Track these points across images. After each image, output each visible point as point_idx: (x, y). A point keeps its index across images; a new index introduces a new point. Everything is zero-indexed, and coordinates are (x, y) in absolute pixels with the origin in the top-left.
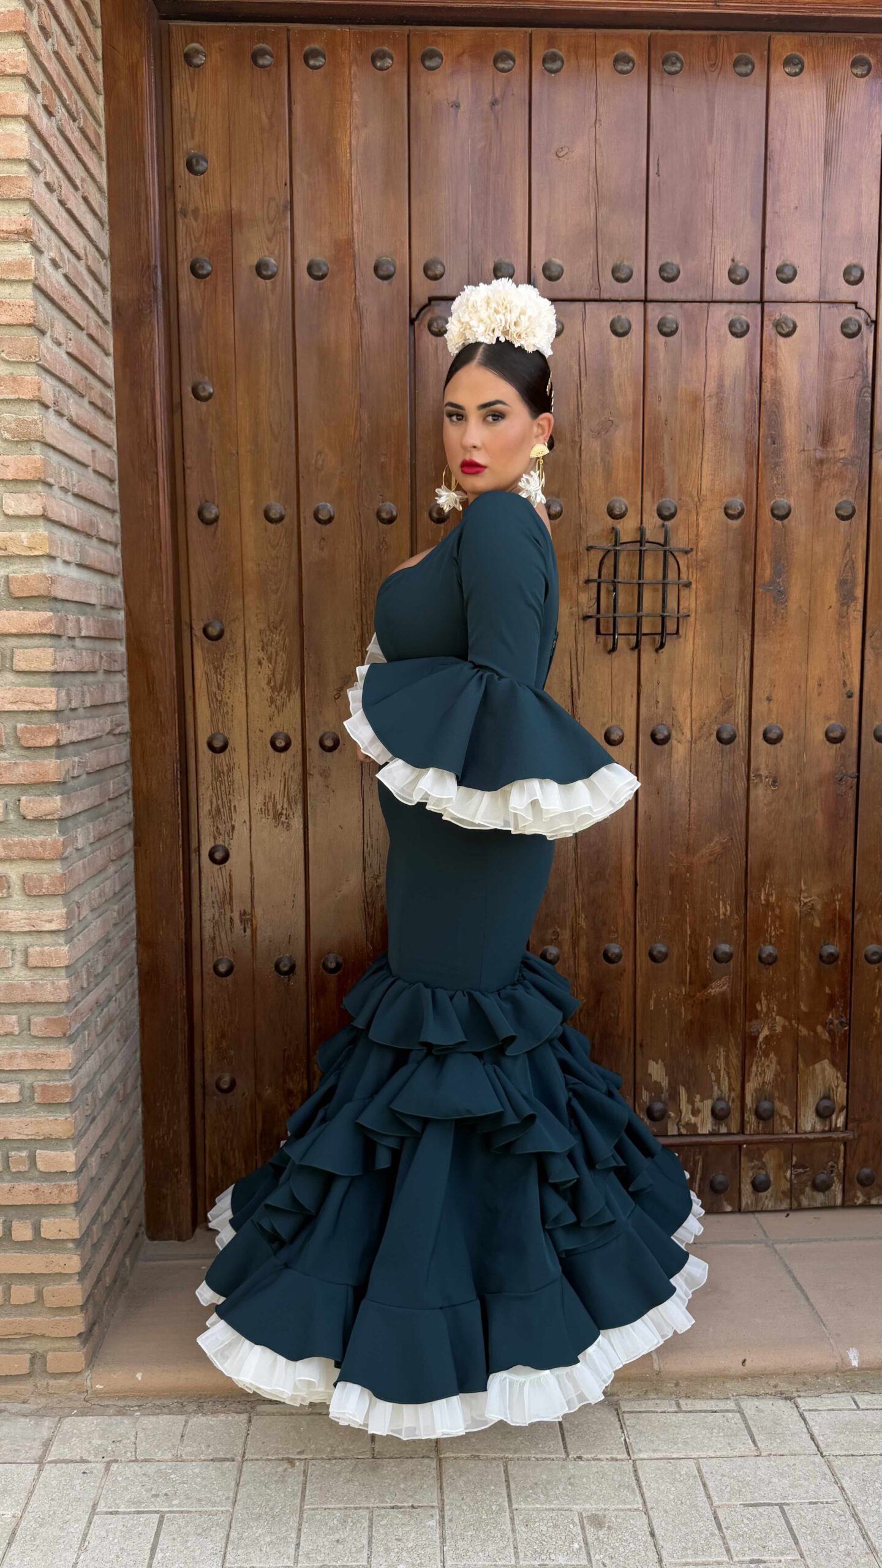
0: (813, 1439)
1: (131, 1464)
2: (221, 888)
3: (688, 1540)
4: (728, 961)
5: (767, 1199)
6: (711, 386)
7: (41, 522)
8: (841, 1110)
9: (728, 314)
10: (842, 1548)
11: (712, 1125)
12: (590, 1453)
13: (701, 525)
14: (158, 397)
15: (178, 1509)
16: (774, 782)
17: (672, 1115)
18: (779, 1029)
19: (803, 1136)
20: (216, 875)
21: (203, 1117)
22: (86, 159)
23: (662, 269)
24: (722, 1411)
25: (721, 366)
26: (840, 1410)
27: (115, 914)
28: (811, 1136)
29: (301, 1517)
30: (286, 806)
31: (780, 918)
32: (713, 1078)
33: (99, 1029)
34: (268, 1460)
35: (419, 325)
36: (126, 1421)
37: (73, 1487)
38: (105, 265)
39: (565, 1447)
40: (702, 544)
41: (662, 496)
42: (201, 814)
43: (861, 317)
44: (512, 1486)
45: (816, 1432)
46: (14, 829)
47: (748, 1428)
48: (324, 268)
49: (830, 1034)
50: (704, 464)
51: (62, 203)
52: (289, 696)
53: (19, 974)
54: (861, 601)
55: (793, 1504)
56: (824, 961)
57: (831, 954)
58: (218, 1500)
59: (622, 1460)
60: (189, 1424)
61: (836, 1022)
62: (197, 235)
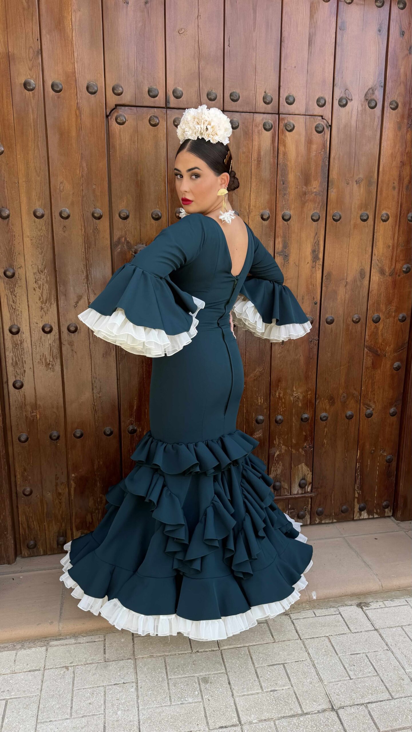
0: (297, 632)
2: (20, 401)
4: (262, 423)
6: (255, 155)
8: (309, 484)
9: (263, 120)
10: (308, 681)
12: (202, 649)
18: (283, 451)
19: (293, 496)
20: (17, 394)
21: (17, 507)
23: (231, 95)
25: (259, 146)
26: (308, 618)
28: (297, 496)
29: (73, 694)
30: (51, 360)
31: (285, 403)
34: (56, 668)
35: (111, 118)
39: (191, 647)
42: (8, 365)
43: (323, 123)
44: (168, 668)
45: (298, 629)
48: (60, 87)
49: (305, 452)
50: (251, 194)
52: (50, 306)
54: (322, 260)
55: (288, 663)
56: (303, 421)
57: (306, 418)
58: (33, 690)
60: (18, 655)
61: (308, 447)
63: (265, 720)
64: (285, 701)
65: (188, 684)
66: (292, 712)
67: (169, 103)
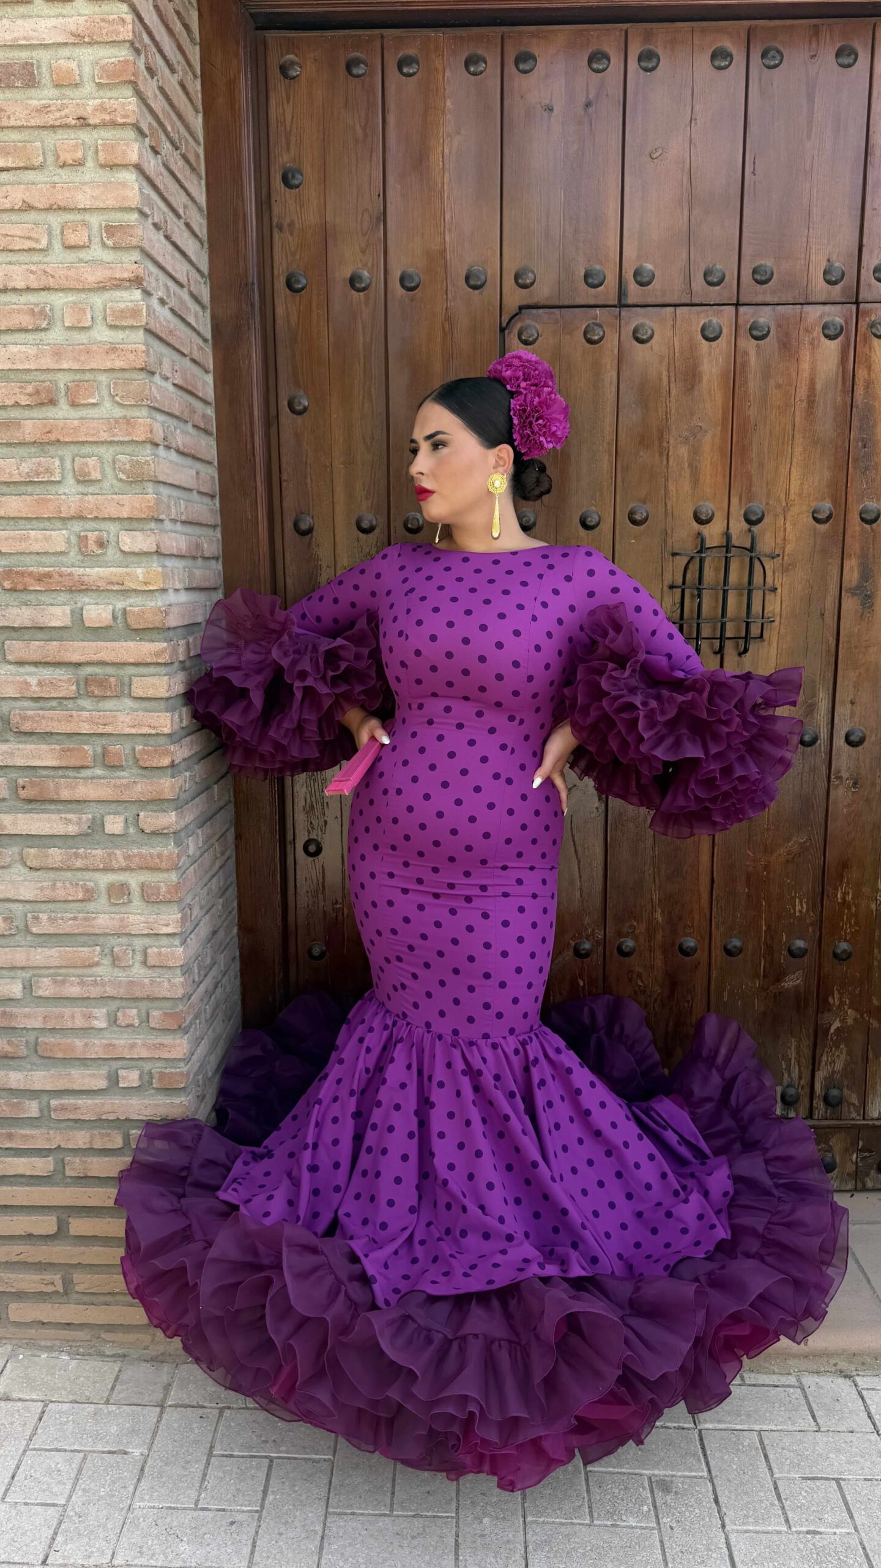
0: (870, 1417)
1: (242, 1411)
2: (315, 880)
3: (749, 1508)
4: (803, 956)
6: (803, 389)
7: (155, 558)
9: (821, 317)
13: (788, 529)
14: (256, 413)
15: (286, 1455)
16: (855, 784)
18: (850, 1021)
19: (871, 1123)
20: (310, 866)
22: (187, 185)
23: (755, 271)
24: (783, 1386)
25: (813, 370)
27: (220, 908)
31: (856, 916)
32: (784, 1066)
33: (208, 1016)
35: (509, 333)
38: (205, 283)
40: (789, 548)
41: (749, 500)
42: (296, 811)
45: (873, 1411)
46: (134, 842)
48: (417, 279)
50: (793, 469)
51: (167, 237)
53: (138, 971)
55: (849, 1479)
59: (688, 1429)
62: (293, 249)
64: (839, 1559)
67: (626, 295)
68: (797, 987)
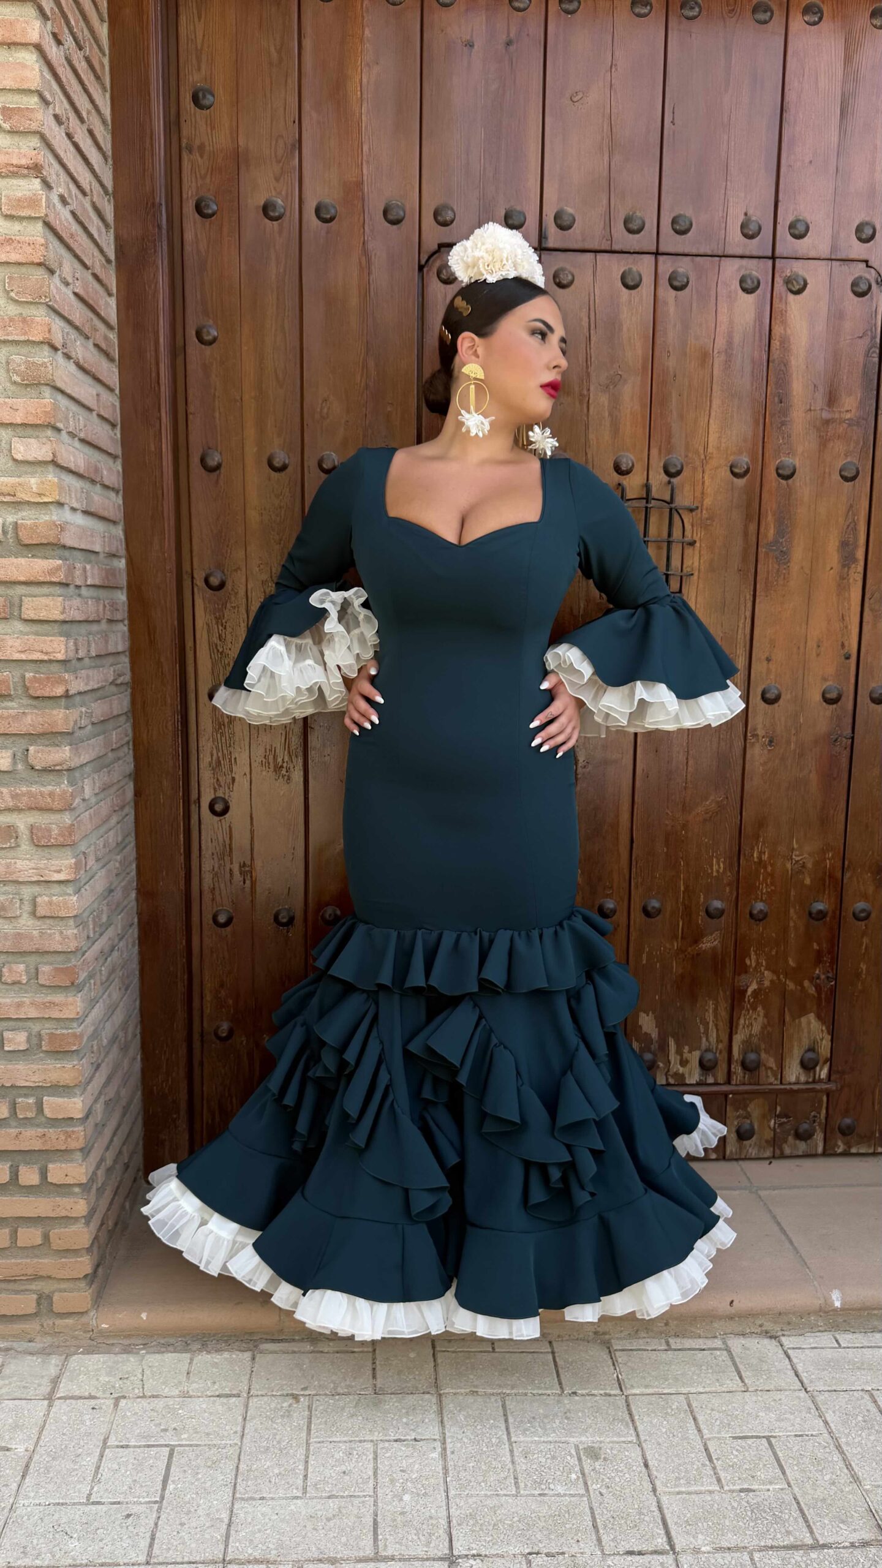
0: (797, 1375)
1: (139, 1400)
2: (221, 839)
3: (680, 1470)
4: (720, 916)
5: (751, 1147)
6: (721, 343)
7: (51, 468)
8: (825, 1062)
9: (739, 270)
10: (827, 1478)
11: (700, 1075)
12: (585, 1389)
13: (707, 483)
14: (161, 340)
15: (187, 1443)
16: (771, 742)
17: (661, 1065)
18: (767, 983)
19: (788, 1087)
20: (216, 826)
21: (202, 1064)
22: (91, 90)
23: (674, 221)
24: (709, 1349)
25: (731, 322)
26: (823, 1348)
27: (117, 865)
28: (795, 1087)
29: (308, 1450)
30: (286, 759)
31: (772, 875)
32: (702, 1030)
33: (104, 978)
34: (273, 1395)
35: (428, 271)
36: (132, 1359)
37: (83, 1422)
38: (109, 201)
39: (560, 1383)
40: (708, 502)
41: (669, 452)
42: (201, 766)
43: (870, 276)
44: (511, 1420)
45: (800, 1369)
46: (22, 780)
47: (735, 1364)
48: (333, 211)
49: (816, 988)
50: (711, 421)
51: (69, 136)
53: (26, 923)
54: (862, 563)
55: (779, 1436)
56: (813, 918)
57: (820, 912)
58: (226, 1434)
59: (615, 1395)
60: (195, 1362)
61: (823, 977)
62: (203, 172)
63: (729, 1549)
64: (774, 1514)
65: (553, 1458)
66: (792, 1539)
67: (546, 238)
68: (714, 949)
